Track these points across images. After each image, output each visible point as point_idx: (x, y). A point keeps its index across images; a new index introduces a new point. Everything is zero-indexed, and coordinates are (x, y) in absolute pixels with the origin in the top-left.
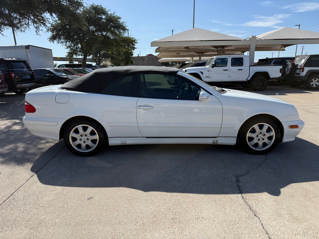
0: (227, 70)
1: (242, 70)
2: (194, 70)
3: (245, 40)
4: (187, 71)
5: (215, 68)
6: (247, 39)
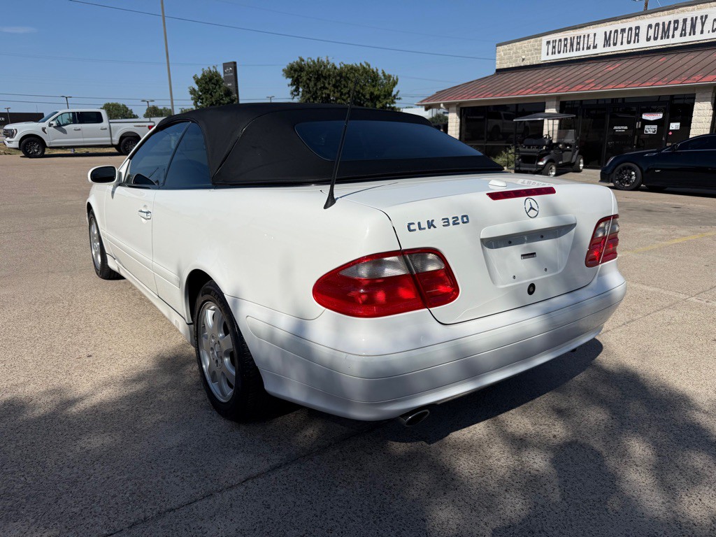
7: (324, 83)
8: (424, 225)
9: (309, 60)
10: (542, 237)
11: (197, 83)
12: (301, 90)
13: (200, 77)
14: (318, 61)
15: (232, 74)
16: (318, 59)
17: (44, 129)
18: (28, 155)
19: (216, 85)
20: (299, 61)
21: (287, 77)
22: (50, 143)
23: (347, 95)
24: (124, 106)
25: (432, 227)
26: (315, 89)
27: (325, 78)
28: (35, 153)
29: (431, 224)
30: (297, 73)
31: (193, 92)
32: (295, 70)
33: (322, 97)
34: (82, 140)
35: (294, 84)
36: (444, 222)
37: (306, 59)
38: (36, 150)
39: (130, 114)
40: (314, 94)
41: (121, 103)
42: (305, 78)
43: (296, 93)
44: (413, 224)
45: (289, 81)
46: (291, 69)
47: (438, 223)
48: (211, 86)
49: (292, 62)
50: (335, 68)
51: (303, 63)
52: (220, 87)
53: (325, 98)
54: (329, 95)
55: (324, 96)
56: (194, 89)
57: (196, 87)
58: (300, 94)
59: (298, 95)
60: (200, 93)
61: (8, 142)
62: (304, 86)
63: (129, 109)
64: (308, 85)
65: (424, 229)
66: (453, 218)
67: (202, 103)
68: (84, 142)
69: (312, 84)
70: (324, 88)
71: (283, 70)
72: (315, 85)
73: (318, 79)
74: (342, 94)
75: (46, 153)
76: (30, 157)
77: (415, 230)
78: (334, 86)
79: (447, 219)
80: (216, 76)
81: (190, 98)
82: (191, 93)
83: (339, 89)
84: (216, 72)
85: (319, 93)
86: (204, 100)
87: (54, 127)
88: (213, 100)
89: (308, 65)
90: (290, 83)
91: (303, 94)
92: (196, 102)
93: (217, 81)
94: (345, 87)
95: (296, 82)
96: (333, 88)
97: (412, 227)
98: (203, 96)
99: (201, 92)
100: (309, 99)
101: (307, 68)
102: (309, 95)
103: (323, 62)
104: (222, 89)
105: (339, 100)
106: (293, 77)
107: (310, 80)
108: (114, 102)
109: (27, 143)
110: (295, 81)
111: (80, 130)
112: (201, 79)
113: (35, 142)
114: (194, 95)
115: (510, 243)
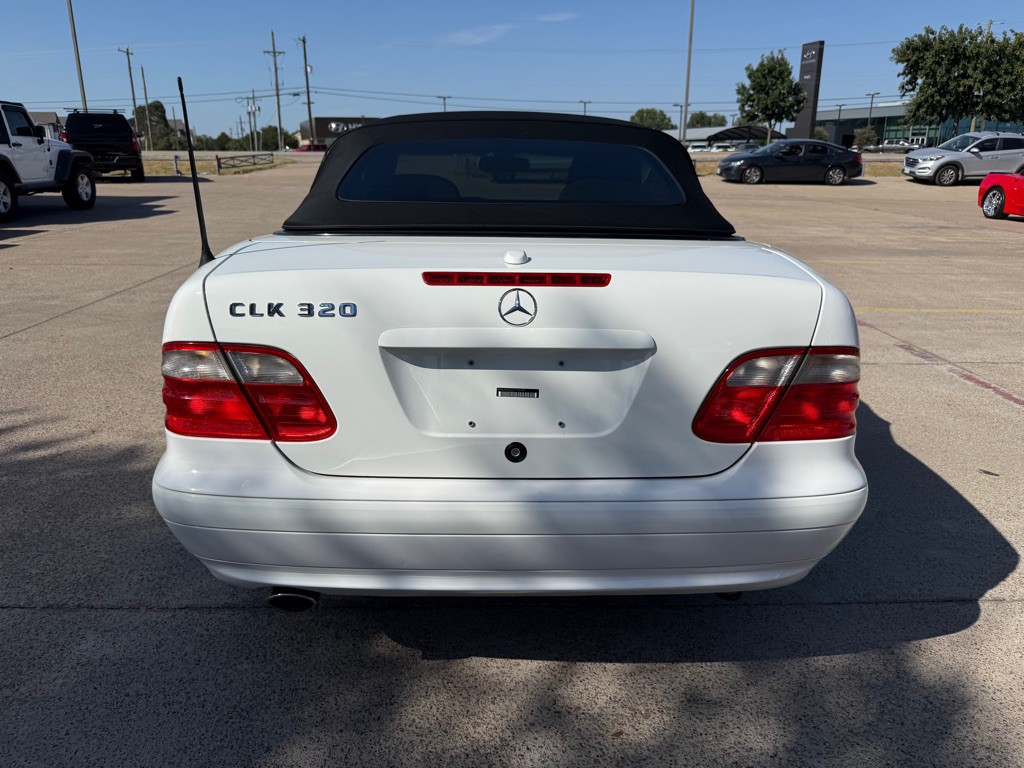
7: (965, 68)
8: (262, 308)
9: (944, 32)
10: (561, 364)
11: (750, 77)
12: (920, 81)
13: (755, 67)
14: (960, 32)
15: (814, 61)
16: (961, 28)
19: (778, 79)
20: (923, 33)
21: (899, 61)
23: (1008, 88)
24: (662, 112)
25: (276, 314)
26: (945, 79)
27: (969, 59)
29: (274, 310)
30: (917, 53)
31: (742, 90)
32: (915, 49)
33: (957, 92)
35: (910, 73)
36: (302, 310)
37: (937, 29)
39: (667, 124)
40: (942, 88)
41: (658, 108)
42: (929, 62)
43: (910, 87)
44: (242, 305)
45: (901, 67)
46: (908, 48)
47: (291, 309)
48: (770, 80)
49: (910, 36)
50: (993, 41)
51: (931, 36)
52: (783, 81)
53: (963, 93)
54: (971, 88)
55: (961, 89)
56: (743, 86)
57: (748, 83)
58: (918, 87)
59: (913, 89)
60: (752, 92)
62: (927, 75)
63: (668, 116)
64: (934, 73)
65: (262, 315)
66: (323, 305)
67: (751, 106)
69: (941, 71)
70: (965, 76)
71: (894, 50)
72: (948, 71)
73: (955, 62)
74: (997, 85)
77: (243, 315)
78: (985, 72)
79: (309, 305)
80: (781, 65)
81: (736, 100)
82: (739, 92)
83: (994, 76)
84: (783, 59)
85: (952, 85)
86: (755, 102)
88: (769, 102)
89: (940, 39)
90: (902, 71)
91: (921, 89)
92: (743, 106)
93: (781, 73)
94: (1006, 73)
95: (913, 70)
96: (981, 76)
97: (238, 310)
98: (755, 97)
99: (753, 90)
100: (932, 96)
101: (937, 46)
102: (934, 89)
103: (970, 32)
104: (785, 84)
105: (989, 97)
106: (908, 61)
107: (939, 64)
108: (650, 107)
110: (912, 67)
112: (757, 70)
114: (743, 94)
115: (471, 364)
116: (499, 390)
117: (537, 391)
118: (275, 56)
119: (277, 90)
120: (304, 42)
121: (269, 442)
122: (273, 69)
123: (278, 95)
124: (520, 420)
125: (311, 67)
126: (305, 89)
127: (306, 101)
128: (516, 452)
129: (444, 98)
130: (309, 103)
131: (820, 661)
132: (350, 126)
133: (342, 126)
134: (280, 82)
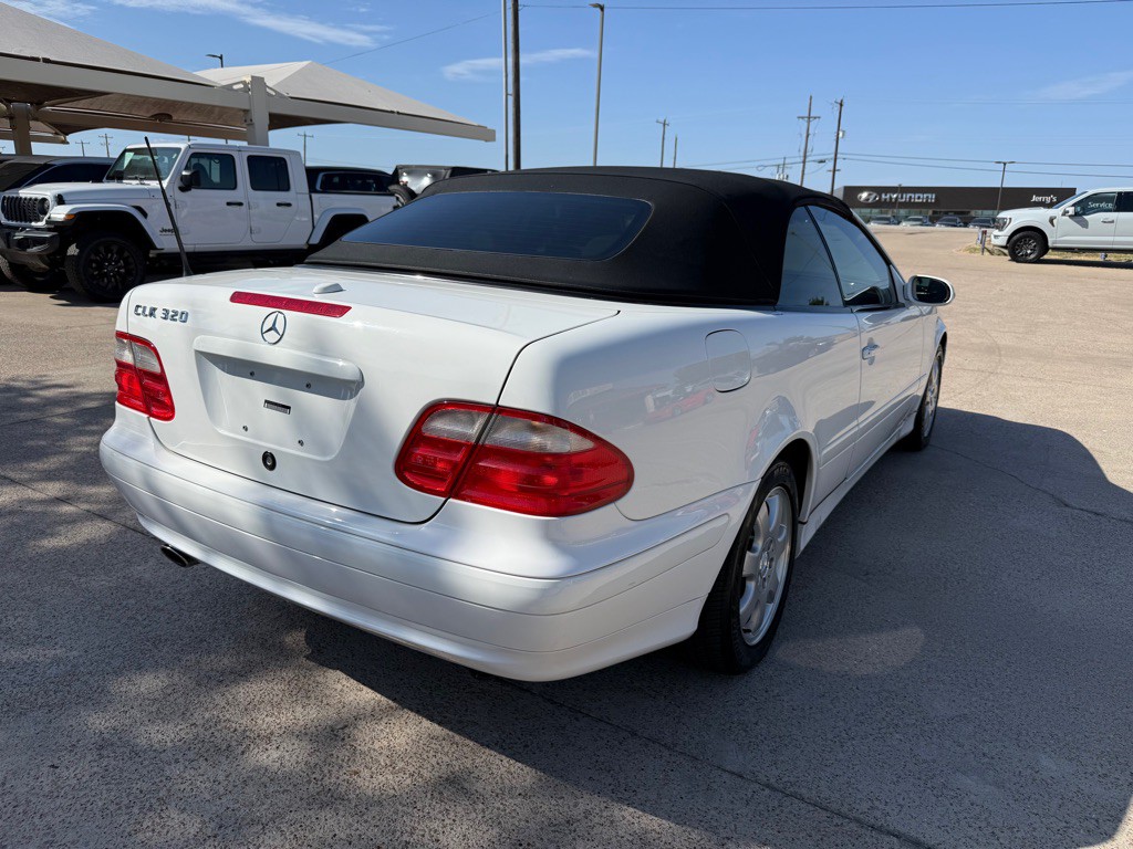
0: (240, 204)
1: (289, 205)
2: (100, 197)
3: (229, 88)
4: (65, 198)
5: (194, 192)
6: (235, 87)
17: (1051, 221)
18: (1015, 258)
22: (1055, 242)
28: (1027, 255)
29: (152, 312)
34: (1111, 239)
36: (163, 314)
38: (1029, 252)
44: (141, 307)
61: (996, 237)
65: (147, 316)
66: (173, 312)
68: (1113, 243)
75: (1046, 257)
76: (1018, 262)
77: (139, 314)
79: (167, 310)
87: (1070, 216)
97: (139, 310)
109: (1019, 240)
111: (1113, 222)
113: (1031, 237)
115: (252, 375)
116: (266, 401)
117: (289, 408)
118: (809, 122)
119: (805, 157)
120: (841, 105)
121: (146, 416)
122: (805, 135)
123: (804, 162)
124: (275, 432)
125: (844, 132)
126: (833, 156)
127: (832, 168)
128: (269, 460)
129: (1005, 164)
130: (834, 171)
131: (629, 812)
132: (883, 196)
133: (875, 195)
134: (809, 148)
